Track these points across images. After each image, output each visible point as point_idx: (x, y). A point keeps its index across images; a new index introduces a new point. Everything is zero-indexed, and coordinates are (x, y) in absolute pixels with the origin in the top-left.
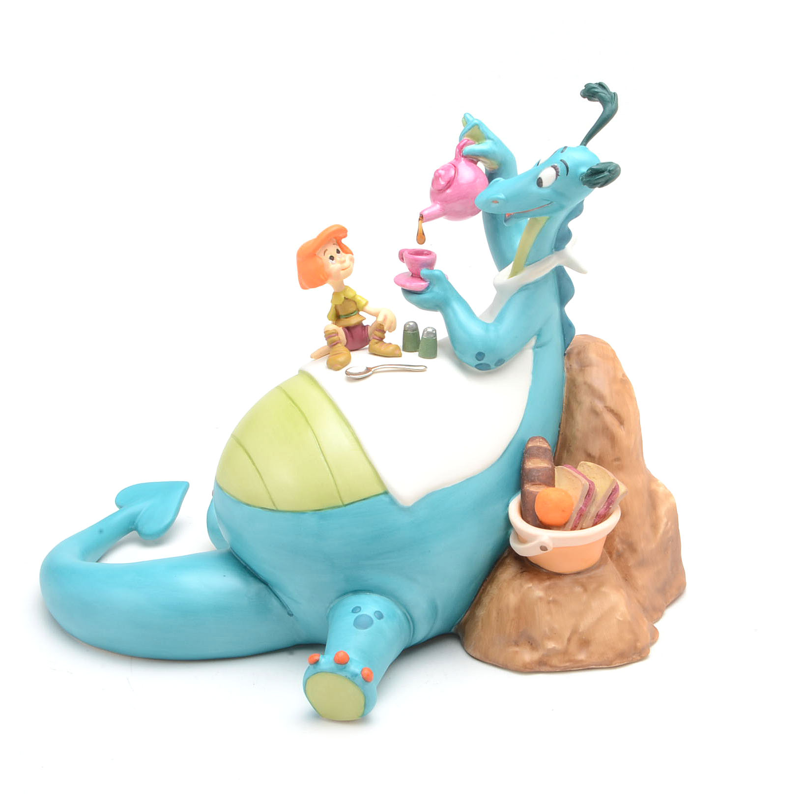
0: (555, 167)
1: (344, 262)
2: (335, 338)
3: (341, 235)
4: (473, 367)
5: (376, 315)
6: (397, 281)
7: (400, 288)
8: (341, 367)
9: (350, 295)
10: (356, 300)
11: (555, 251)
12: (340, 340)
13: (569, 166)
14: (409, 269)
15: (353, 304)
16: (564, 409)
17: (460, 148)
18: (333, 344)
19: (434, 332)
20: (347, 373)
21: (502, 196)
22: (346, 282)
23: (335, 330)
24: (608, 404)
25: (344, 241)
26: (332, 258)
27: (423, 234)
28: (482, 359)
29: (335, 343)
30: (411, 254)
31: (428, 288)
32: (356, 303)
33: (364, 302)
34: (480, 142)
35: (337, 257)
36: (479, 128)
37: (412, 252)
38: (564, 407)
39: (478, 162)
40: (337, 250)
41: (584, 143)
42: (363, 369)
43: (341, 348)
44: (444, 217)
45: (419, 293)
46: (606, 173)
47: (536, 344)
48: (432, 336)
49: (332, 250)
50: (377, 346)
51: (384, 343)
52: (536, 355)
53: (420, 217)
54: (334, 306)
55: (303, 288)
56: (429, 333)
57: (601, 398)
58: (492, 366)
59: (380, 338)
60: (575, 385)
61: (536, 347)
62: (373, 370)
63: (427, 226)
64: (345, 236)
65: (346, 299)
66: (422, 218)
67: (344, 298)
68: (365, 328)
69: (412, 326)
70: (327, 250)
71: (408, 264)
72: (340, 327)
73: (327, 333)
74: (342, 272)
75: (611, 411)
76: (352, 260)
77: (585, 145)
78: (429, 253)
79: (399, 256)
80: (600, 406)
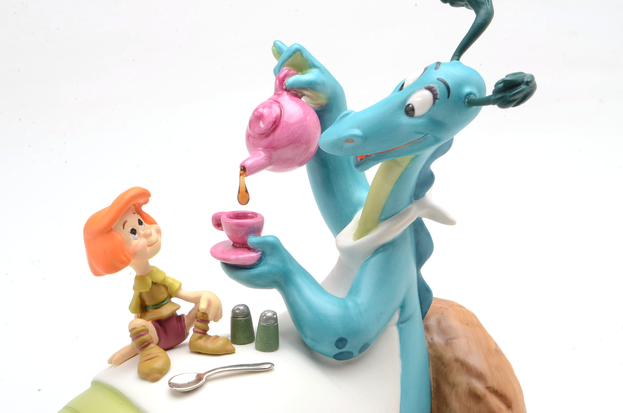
0: (430, 89)
1: (150, 235)
2: (146, 337)
3: (141, 201)
4: (331, 357)
5: (196, 301)
6: (215, 253)
7: (218, 262)
8: (159, 376)
9: (158, 278)
10: (167, 284)
11: (415, 199)
12: (151, 339)
13: (450, 86)
14: (229, 237)
15: (163, 290)
16: (432, 394)
17: (281, 81)
18: (144, 345)
19: (275, 316)
20: (171, 385)
21: (357, 132)
22: (152, 262)
23: (144, 326)
24: (490, 384)
25: (145, 208)
26: (133, 232)
27: (246, 191)
28: (344, 346)
29: (146, 344)
30: (230, 218)
31: (260, 260)
32: (166, 287)
33: (177, 285)
34: (304, 72)
35: (140, 230)
36: (302, 55)
37: (231, 216)
38: (432, 392)
39: (302, 97)
40: (139, 220)
41: (457, 57)
42: (193, 378)
43: (154, 349)
44: (270, 167)
45: (248, 267)
46: (523, 87)
47: (400, 318)
48: (273, 322)
49: (132, 220)
50: (201, 342)
51: (210, 336)
52: (401, 332)
53: (241, 170)
54: (138, 294)
55: (96, 273)
56: (269, 318)
57: (480, 376)
58: (355, 353)
59: (203, 330)
60: (443, 364)
61: (401, 322)
62: (205, 377)
63: (250, 181)
64: (146, 202)
65: (154, 284)
66: (244, 170)
67: (151, 283)
68: (180, 318)
69: (243, 311)
70: (126, 222)
71: (228, 231)
72: (148, 320)
73: (134, 331)
74: (148, 249)
75: (496, 392)
76: (159, 232)
77: (458, 60)
78: (254, 215)
79: (212, 222)
80: (479, 387)
